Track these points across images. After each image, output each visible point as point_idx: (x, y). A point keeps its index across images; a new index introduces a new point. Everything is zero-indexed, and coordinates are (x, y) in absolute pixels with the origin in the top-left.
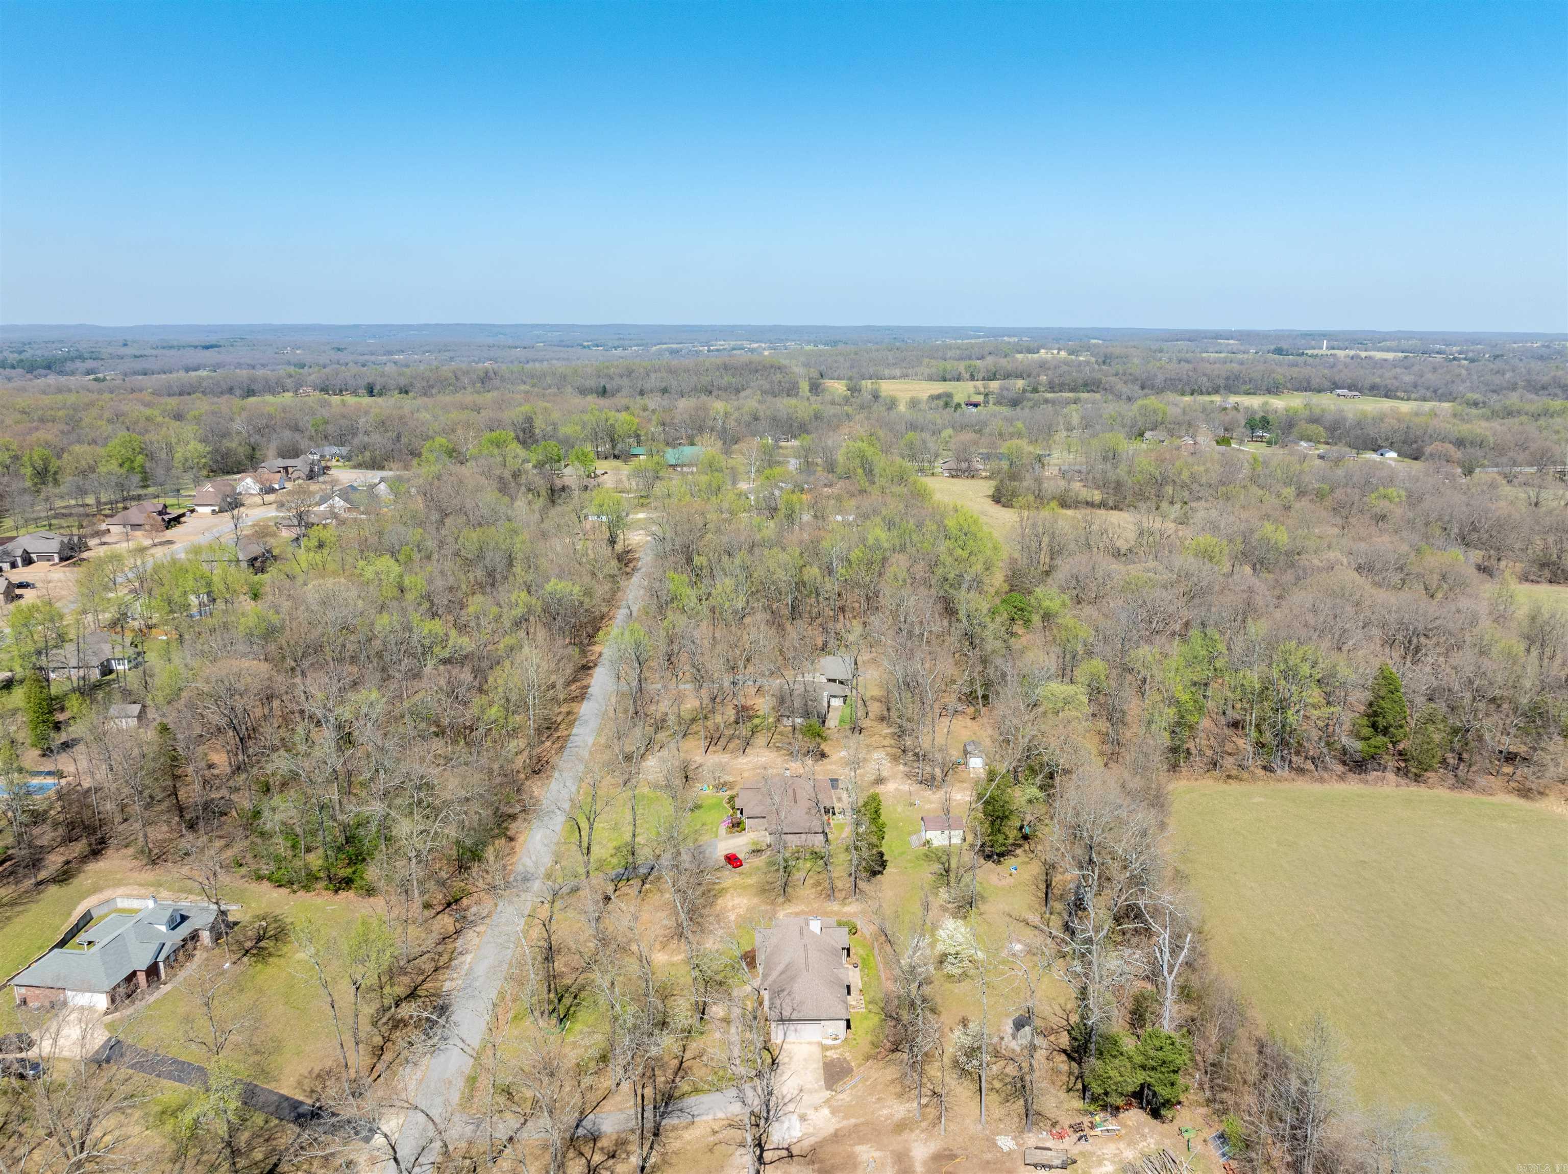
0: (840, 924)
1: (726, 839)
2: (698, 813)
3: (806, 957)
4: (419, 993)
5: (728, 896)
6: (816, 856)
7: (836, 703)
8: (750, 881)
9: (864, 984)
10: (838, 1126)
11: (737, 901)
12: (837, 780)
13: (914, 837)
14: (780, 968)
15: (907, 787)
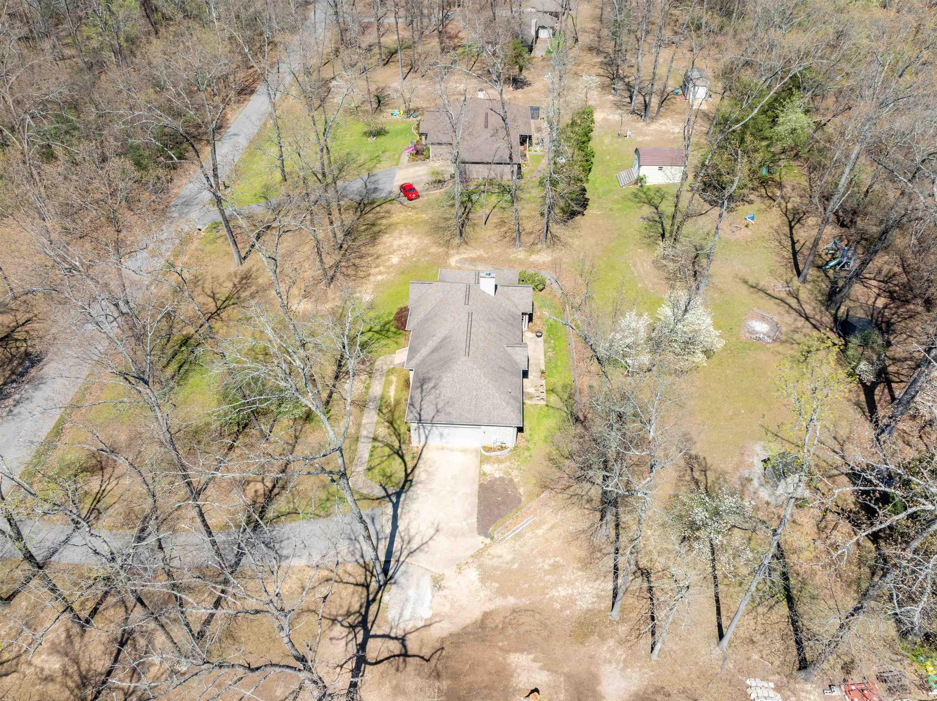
0: (522, 280)
1: (407, 167)
2: (382, 139)
3: (469, 333)
4: (16, 336)
5: (396, 233)
6: (504, 190)
7: (544, 34)
8: (424, 216)
9: (548, 361)
10: (489, 607)
11: (406, 239)
12: (538, 109)
13: (623, 174)
14: (432, 344)
15: (617, 117)
